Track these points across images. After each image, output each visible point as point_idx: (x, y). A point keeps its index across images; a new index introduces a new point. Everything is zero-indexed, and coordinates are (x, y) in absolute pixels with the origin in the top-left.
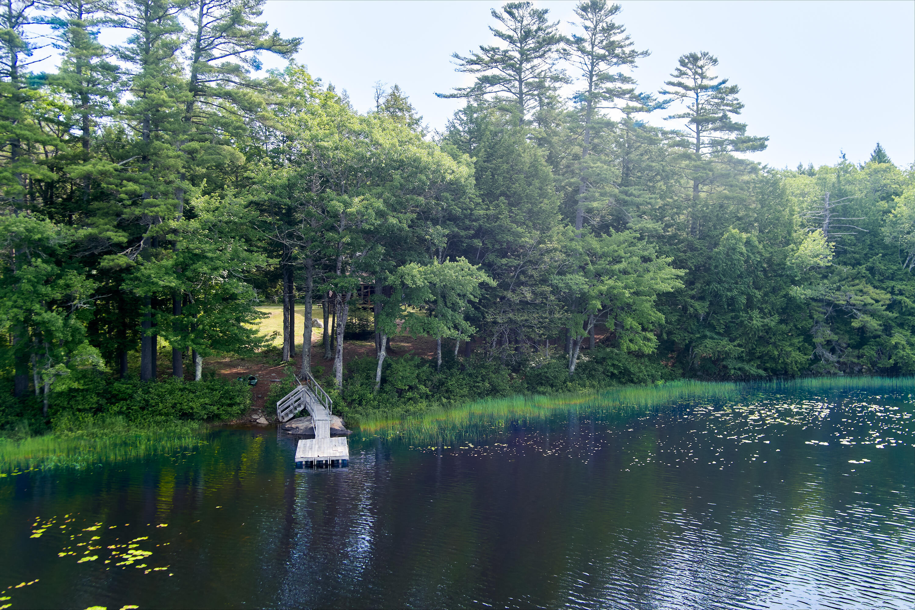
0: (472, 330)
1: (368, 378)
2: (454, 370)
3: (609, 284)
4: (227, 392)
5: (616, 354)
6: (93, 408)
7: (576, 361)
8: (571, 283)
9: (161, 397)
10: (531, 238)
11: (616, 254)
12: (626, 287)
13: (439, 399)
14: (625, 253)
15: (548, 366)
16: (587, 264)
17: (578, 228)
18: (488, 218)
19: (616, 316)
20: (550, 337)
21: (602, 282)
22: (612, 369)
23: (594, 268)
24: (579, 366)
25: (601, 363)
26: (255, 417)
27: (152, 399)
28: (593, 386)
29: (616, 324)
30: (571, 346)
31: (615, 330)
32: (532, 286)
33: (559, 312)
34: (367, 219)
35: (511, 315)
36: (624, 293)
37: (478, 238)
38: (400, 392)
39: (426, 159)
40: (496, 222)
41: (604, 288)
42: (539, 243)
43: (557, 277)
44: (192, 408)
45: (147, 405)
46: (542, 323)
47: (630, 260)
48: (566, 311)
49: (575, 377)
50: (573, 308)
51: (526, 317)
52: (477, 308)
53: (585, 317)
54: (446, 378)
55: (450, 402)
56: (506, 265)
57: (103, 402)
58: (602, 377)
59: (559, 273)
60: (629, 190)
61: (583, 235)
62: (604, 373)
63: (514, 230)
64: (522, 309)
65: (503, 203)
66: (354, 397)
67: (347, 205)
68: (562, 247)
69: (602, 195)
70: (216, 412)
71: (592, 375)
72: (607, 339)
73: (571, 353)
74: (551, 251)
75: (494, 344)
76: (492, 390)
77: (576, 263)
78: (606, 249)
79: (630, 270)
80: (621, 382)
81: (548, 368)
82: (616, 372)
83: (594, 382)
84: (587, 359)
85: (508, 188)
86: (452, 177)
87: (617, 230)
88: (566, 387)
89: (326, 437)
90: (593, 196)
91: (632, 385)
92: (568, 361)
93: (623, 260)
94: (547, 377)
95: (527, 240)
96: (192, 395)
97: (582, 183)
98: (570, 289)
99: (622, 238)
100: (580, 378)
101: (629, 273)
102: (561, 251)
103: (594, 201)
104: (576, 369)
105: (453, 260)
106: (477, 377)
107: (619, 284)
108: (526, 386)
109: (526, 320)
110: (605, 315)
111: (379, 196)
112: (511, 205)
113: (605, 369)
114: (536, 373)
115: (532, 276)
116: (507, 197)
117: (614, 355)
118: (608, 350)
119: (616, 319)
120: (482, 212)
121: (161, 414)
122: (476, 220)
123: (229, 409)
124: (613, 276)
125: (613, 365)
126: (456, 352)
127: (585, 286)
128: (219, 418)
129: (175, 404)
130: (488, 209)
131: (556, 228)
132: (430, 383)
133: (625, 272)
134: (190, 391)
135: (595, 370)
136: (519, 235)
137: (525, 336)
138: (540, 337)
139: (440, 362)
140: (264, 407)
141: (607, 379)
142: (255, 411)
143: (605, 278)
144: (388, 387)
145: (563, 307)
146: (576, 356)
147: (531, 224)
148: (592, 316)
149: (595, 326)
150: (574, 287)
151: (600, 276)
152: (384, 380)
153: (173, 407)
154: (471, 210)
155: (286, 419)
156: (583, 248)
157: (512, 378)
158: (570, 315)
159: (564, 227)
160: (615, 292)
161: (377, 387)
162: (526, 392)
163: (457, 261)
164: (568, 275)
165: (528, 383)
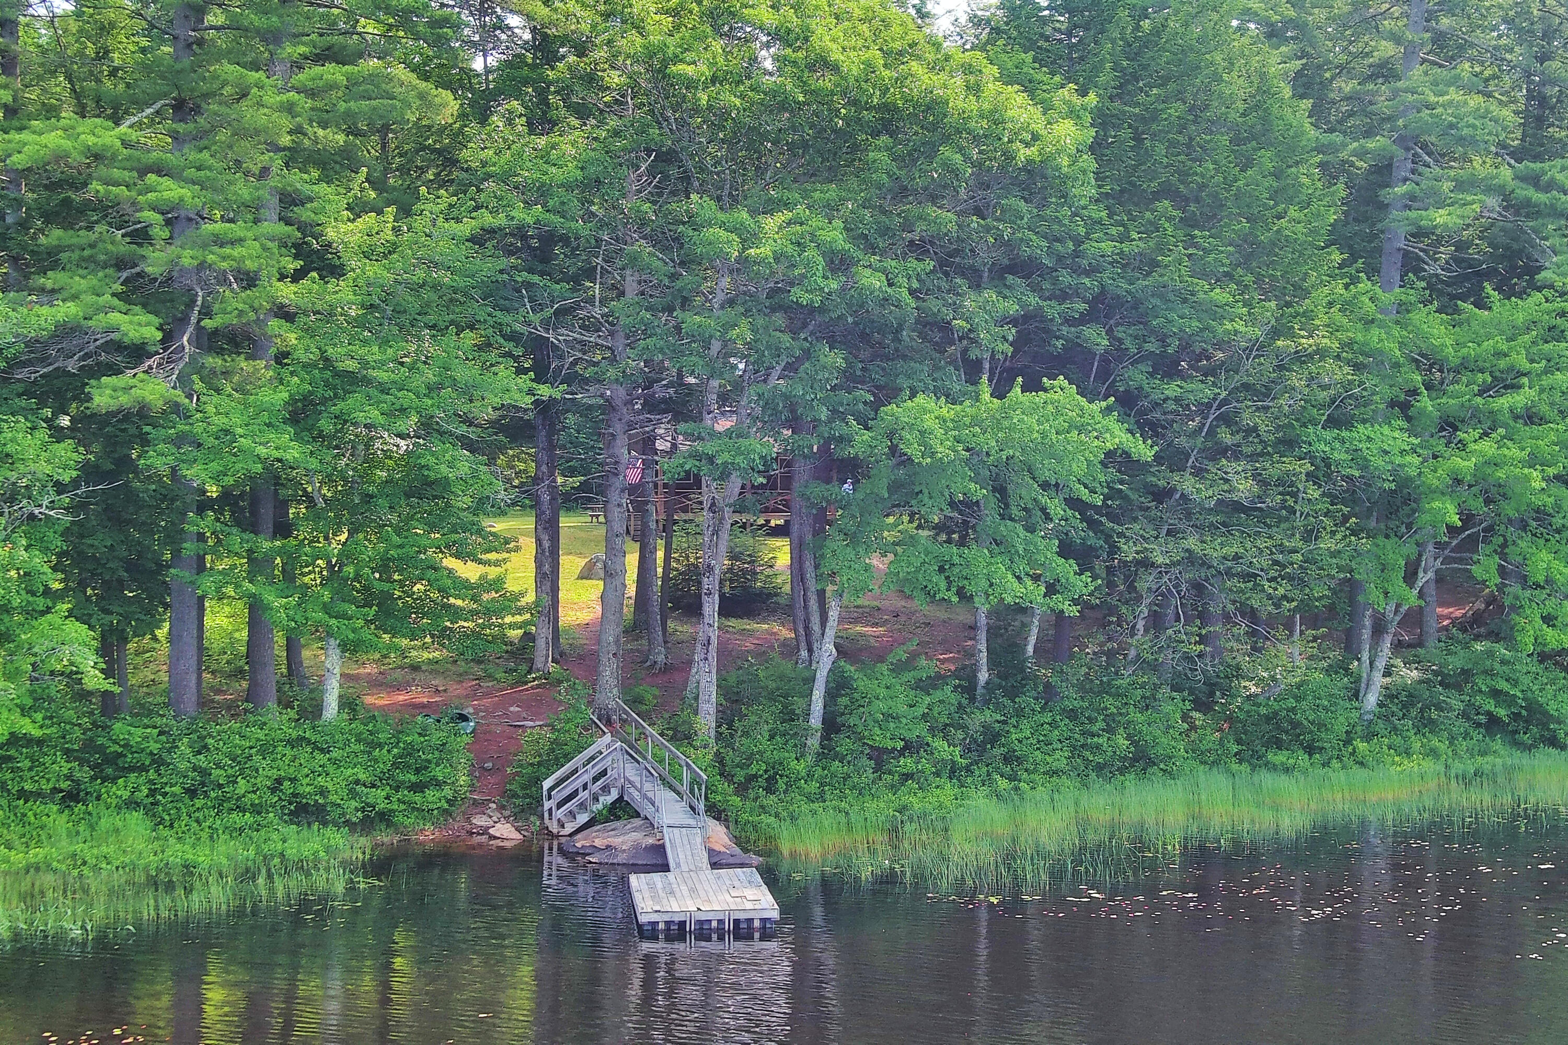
0: (1083, 584)
1: (789, 716)
2: (1027, 700)
3: (1482, 454)
4: (410, 750)
5: (1503, 662)
6: (61, 791)
7: (1379, 680)
8: (1370, 451)
9: (241, 761)
10: (1252, 319)
11: (1503, 364)
12: (1533, 461)
13: (987, 781)
14: (1532, 361)
15: (1299, 691)
16: (1414, 392)
17: (1387, 287)
18: (1124, 263)
19: (1504, 545)
20: (1305, 608)
21: (1462, 446)
22: (1490, 705)
23: (1439, 407)
24: (1390, 695)
25: (1459, 688)
26: (480, 821)
27: (218, 766)
28: (1433, 753)
29: (1502, 571)
30: (1366, 634)
31: (1501, 588)
32: (1253, 457)
33: (1333, 533)
34: (803, 276)
35: (1192, 542)
36: (1527, 478)
37: (1096, 320)
38: (879, 757)
39: (960, 104)
40: (1148, 274)
41: (1465, 465)
42: (1275, 333)
43: (1328, 435)
44: (323, 792)
45: (203, 784)
46: (1284, 567)
47: (1546, 381)
48: (1354, 533)
49: (1380, 726)
50: (1372, 524)
51: (1235, 549)
52: (1092, 524)
53: (1410, 549)
54: (1004, 722)
55: (1017, 789)
56: (1177, 400)
57: (84, 774)
58: (1461, 726)
59: (1333, 422)
60: (1544, 173)
61: (1403, 308)
62: (1465, 715)
63: (1201, 296)
64: (1224, 524)
65: (1170, 219)
66: (753, 770)
67: (749, 238)
68: (1343, 346)
69: (1460, 186)
70: (382, 806)
71: (1432, 721)
72: (1477, 619)
73: (1365, 656)
74: (1310, 356)
75: (1140, 625)
76: (1136, 760)
77: (1384, 392)
78: (1471, 350)
79: (1544, 409)
80: (1517, 744)
81: (1298, 699)
82: (1502, 712)
83: (1435, 743)
84: (1415, 674)
85: (1184, 174)
86: (1033, 152)
87: (1507, 291)
88: (1353, 753)
89: (701, 869)
90: (1435, 192)
91: (1552, 751)
92: (1358, 680)
93: (1525, 380)
94: (1296, 725)
95: (1239, 326)
96: (321, 758)
97: (1399, 153)
98: (1364, 466)
99: (1520, 318)
100: (1395, 729)
101: (1542, 421)
102: (1338, 357)
103: (1440, 205)
104: (1381, 705)
105: (1032, 386)
106: (1091, 720)
107: (1513, 452)
108: (1235, 748)
109: (1237, 557)
110: (1471, 544)
111: (830, 210)
112: (1189, 222)
113: (1470, 704)
114: (1263, 711)
115: (1255, 429)
116: (1181, 201)
117: (1497, 666)
118: (1479, 647)
119: (1503, 556)
120: (1107, 247)
121: (241, 809)
122: (1090, 272)
123: (418, 798)
124: (1493, 429)
125: (1496, 693)
126: (1030, 649)
127: (1408, 459)
128: (389, 824)
129: (279, 781)
130: (1124, 238)
131: (1326, 290)
132: (960, 735)
133: (1531, 417)
134: (316, 747)
135: (1439, 708)
136: (1217, 312)
137: (1234, 602)
138: (1277, 606)
139: (983, 676)
140: (503, 794)
141: (1477, 735)
142: (480, 806)
143: (1468, 435)
144: (844, 744)
145: (1346, 519)
146: (1381, 664)
147: (1249, 279)
148: (1430, 547)
149: (1440, 579)
150: (1378, 462)
151: (1456, 429)
152: (831, 725)
153: (273, 790)
154: (1078, 242)
155: (569, 828)
156: (1402, 345)
157: (1193, 728)
158: (1365, 544)
159: (1347, 287)
160: (1501, 474)
161: (814, 742)
162: (1235, 767)
163: (1045, 390)
164: (1361, 428)
165: (1239, 742)
